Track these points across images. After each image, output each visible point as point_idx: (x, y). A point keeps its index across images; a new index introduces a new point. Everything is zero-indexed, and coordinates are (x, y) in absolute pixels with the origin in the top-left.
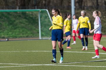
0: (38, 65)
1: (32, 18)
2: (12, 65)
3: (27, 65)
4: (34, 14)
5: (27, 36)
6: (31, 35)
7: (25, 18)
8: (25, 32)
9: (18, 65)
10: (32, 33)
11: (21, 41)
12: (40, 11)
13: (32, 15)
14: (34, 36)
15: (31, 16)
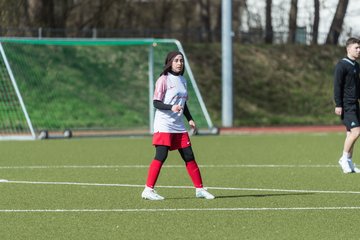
1: (95, 66)
4: (99, 55)
5: (90, 125)
6: (102, 121)
7: (75, 66)
8: (81, 112)
10: (102, 116)
12: (155, 44)
13: (95, 56)
14: (109, 126)
15: (92, 60)
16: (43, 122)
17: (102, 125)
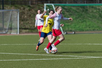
0: (96, 57)
2: (71, 57)
3: (85, 57)
5: (94, 30)
6: (98, 28)
9: (77, 57)
11: (87, 34)
16: (78, 29)
17: (98, 30)
